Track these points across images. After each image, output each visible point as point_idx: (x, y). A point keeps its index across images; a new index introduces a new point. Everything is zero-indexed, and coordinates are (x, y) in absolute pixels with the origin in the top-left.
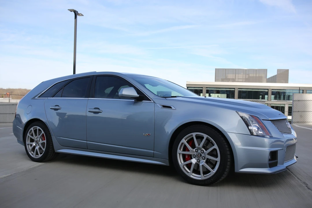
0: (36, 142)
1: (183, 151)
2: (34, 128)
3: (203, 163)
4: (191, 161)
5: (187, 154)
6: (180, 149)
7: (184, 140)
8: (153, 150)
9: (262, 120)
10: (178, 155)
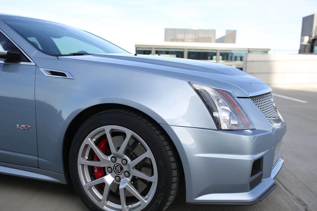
1: (88, 160)
3: (125, 183)
4: (104, 179)
5: (96, 167)
6: (83, 156)
7: (89, 139)
8: (36, 156)
9: (237, 99)
10: (80, 167)
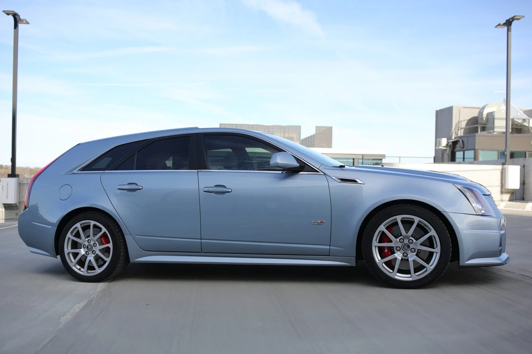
0: (88, 247)
1: (379, 243)
2: (81, 225)
3: (413, 257)
4: (394, 256)
5: (386, 247)
6: (376, 240)
7: (383, 227)
8: (328, 246)
9: (482, 196)
10: (374, 248)
